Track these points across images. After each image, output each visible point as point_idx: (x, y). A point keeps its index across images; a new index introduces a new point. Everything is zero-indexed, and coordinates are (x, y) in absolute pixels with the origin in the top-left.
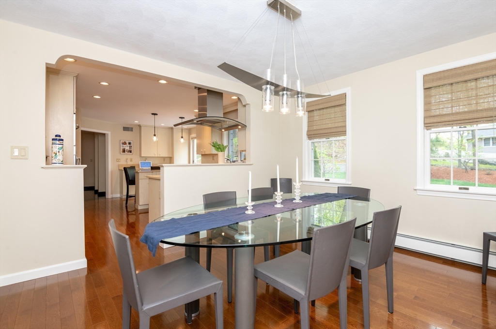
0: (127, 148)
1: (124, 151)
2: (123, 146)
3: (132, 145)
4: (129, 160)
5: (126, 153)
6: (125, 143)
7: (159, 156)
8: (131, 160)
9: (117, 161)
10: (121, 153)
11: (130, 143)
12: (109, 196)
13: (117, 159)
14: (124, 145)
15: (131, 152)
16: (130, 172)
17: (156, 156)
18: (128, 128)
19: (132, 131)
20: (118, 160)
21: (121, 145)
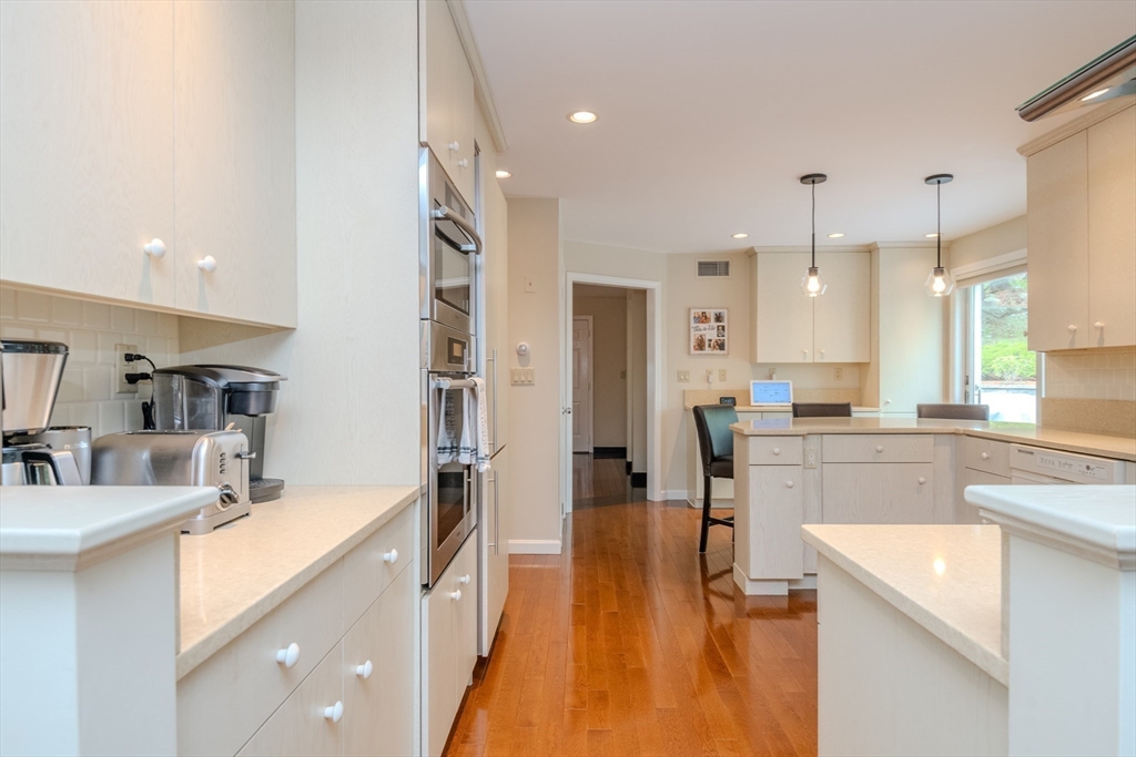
0: (711, 334)
1: (700, 345)
2: (697, 329)
3: (725, 323)
4: (715, 378)
5: (707, 350)
6: (703, 318)
7: (818, 360)
8: (723, 377)
9: (680, 380)
10: (693, 351)
11: (719, 318)
12: (656, 492)
13: (679, 374)
14: (702, 326)
15: (721, 346)
16: (715, 424)
17: (809, 360)
18: (714, 265)
19: (727, 274)
20: (682, 376)
21: (693, 325)
